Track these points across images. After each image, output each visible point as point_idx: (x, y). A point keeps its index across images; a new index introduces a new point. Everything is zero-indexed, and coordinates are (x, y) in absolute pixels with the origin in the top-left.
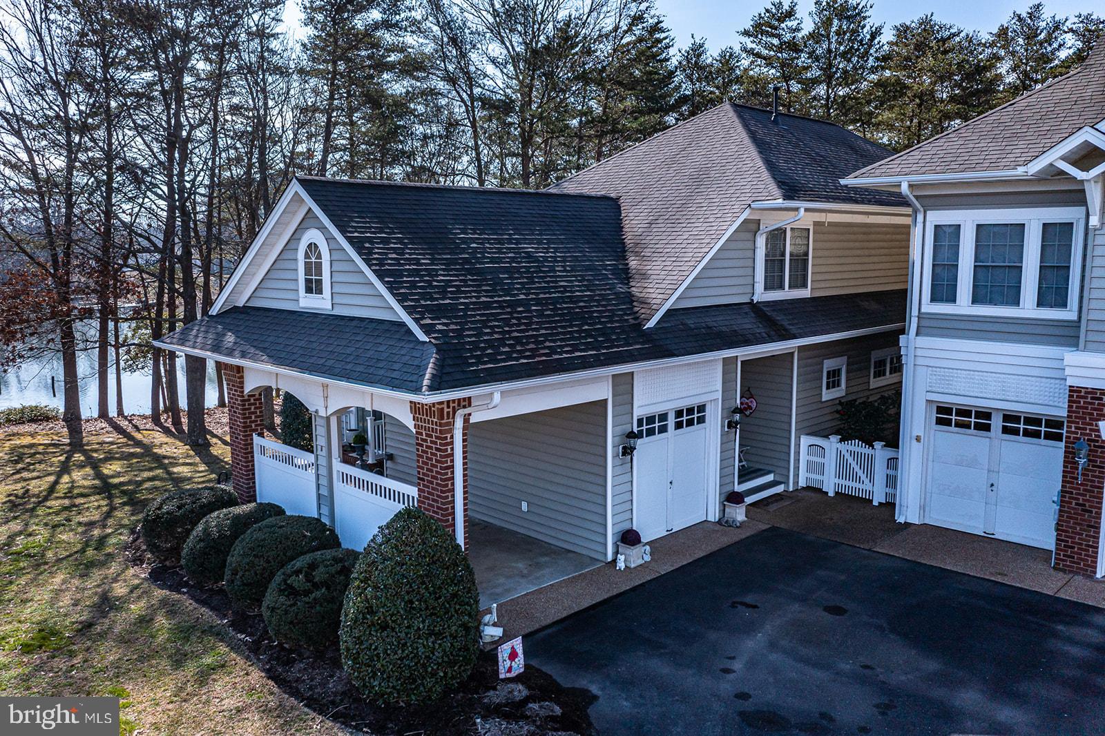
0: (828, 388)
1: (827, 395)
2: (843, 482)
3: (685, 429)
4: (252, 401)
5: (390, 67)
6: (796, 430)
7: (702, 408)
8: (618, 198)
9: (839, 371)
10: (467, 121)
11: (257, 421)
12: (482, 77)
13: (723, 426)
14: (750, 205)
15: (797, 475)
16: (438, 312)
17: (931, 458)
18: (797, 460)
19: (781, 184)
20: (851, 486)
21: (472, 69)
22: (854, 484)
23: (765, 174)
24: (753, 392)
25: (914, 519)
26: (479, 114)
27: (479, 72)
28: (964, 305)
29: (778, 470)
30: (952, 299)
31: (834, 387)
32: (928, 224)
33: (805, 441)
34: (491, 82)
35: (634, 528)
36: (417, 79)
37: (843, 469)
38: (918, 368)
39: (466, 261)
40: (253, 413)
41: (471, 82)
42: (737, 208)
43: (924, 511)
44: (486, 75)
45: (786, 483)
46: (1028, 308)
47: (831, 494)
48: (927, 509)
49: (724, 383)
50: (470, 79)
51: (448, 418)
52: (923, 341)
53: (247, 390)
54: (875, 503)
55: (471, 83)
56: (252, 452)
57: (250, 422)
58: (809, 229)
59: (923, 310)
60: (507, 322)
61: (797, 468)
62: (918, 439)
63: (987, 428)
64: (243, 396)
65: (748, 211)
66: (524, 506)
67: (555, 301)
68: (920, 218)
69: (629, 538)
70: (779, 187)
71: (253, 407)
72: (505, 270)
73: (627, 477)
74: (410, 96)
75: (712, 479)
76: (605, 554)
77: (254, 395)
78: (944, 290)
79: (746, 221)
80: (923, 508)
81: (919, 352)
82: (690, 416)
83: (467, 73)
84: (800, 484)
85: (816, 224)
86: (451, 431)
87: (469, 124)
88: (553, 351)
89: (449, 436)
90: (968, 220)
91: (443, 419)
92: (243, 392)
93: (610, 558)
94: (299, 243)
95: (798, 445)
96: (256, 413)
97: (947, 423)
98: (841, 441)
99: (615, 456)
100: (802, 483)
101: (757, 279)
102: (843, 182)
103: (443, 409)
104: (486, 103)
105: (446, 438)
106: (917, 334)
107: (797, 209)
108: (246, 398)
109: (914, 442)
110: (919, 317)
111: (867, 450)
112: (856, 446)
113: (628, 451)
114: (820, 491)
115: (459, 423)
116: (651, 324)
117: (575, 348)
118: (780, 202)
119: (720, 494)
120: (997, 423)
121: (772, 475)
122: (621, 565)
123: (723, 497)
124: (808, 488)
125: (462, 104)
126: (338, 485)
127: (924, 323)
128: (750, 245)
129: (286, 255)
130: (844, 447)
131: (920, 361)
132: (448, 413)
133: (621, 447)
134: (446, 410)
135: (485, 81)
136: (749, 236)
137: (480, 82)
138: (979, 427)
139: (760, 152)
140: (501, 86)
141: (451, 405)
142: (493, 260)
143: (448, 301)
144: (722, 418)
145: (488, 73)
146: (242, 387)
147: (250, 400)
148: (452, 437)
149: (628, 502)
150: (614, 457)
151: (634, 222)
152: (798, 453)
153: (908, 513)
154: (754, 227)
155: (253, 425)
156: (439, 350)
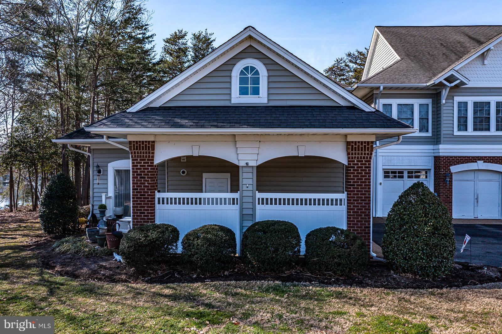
63: (402, 177)
97: (388, 177)
120: (406, 174)
138: (399, 177)
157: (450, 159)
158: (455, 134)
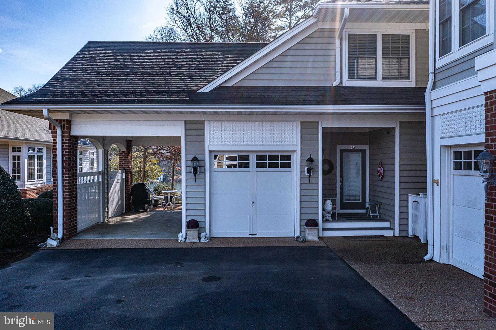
11: (125, 164)
40: (124, 160)
57: (122, 163)
71: (124, 157)
96: (125, 160)
119: (300, 220)
121: (389, 223)
147: (122, 154)
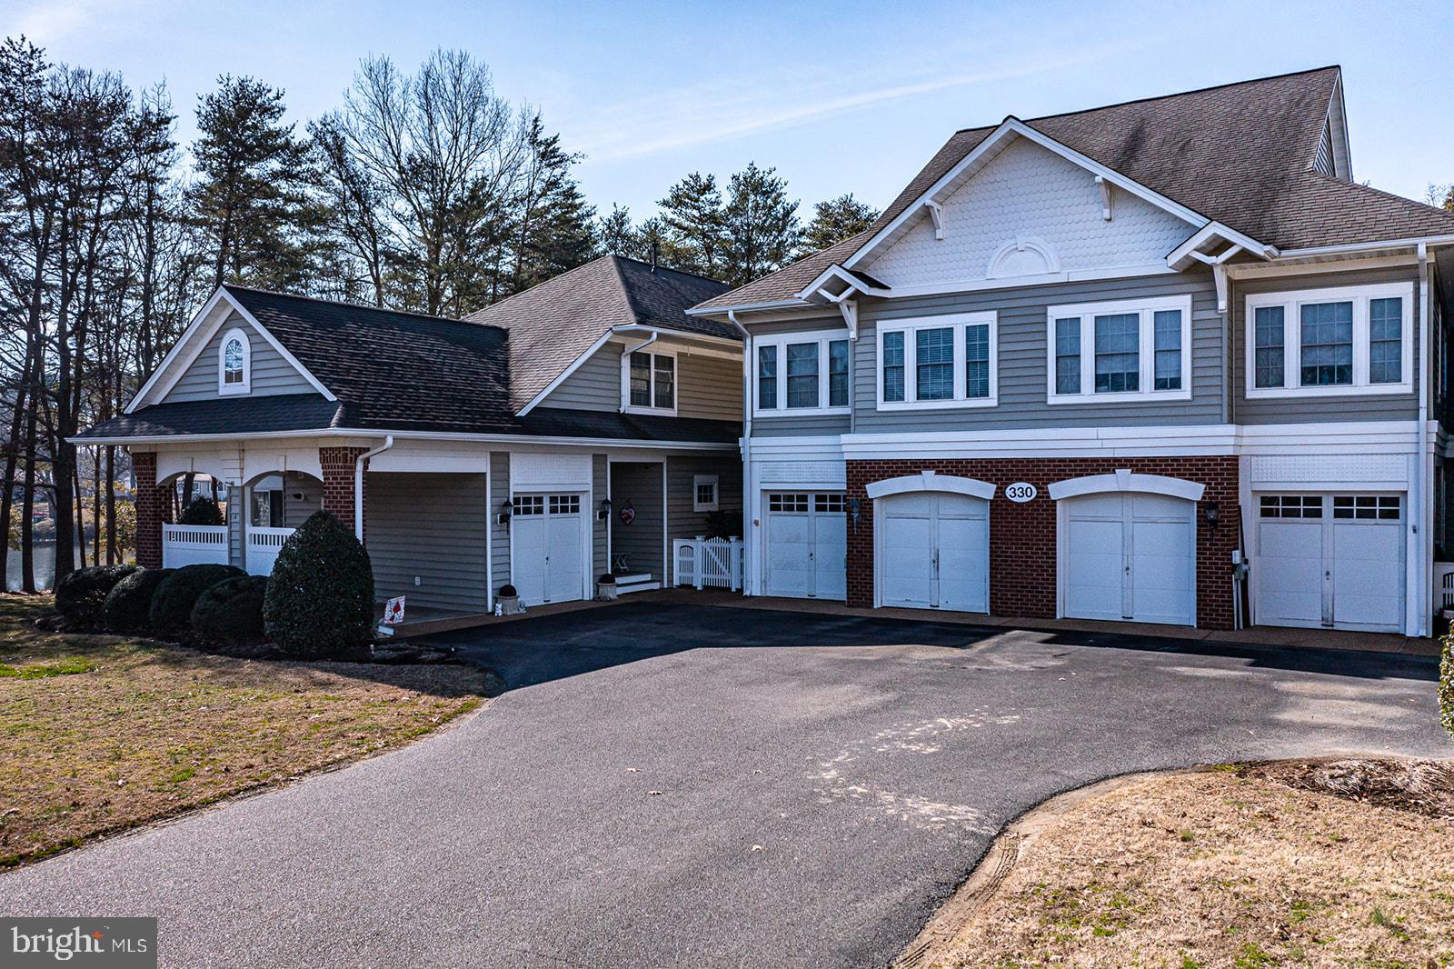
0: (699, 501)
1: (699, 507)
2: (709, 576)
3: (559, 515)
4: (163, 492)
5: (288, 217)
6: (668, 533)
7: (575, 499)
8: (508, 329)
9: (711, 487)
10: (371, 277)
12: (387, 234)
13: (594, 516)
14: (611, 329)
15: (671, 574)
16: (344, 382)
17: (768, 540)
18: (671, 561)
19: (637, 313)
20: (716, 579)
21: (376, 226)
22: (719, 577)
23: (627, 307)
24: (632, 502)
25: (756, 593)
26: (384, 270)
27: (384, 228)
28: (782, 410)
29: (655, 571)
30: (774, 405)
31: (705, 501)
32: (754, 346)
33: (677, 544)
34: (396, 239)
35: (512, 584)
36: (314, 232)
37: (709, 566)
38: (753, 463)
39: (366, 355)
41: (374, 236)
42: (601, 331)
43: (765, 586)
44: (390, 232)
45: (661, 581)
46: (824, 408)
47: (699, 588)
48: (768, 583)
49: (594, 478)
50: (374, 235)
51: (351, 462)
52: (755, 441)
53: (159, 481)
54: (733, 590)
55: (375, 239)
56: (161, 540)
58: (673, 358)
59: (755, 416)
60: (399, 396)
61: (671, 568)
62: (756, 523)
64: (155, 487)
65: (610, 334)
66: (418, 581)
67: (441, 390)
68: (749, 341)
69: (507, 592)
70: (636, 315)
72: (400, 365)
73: (504, 543)
74: (308, 248)
75: (586, 561)
76: (486, 606)
77: (165, 487)
78: (768, 400)
79: (607, 344)
80: (764, 583)
81: (753, 450)
82: (565, 503)
83: (371, 230)
84: (675, 584)
85: (679, 354)
86: (353, 473)
87: (372, 280)
88: (437, 417)
89: (351, 477)
90: (781, 341)
91: (347, 462)
92: (155, 483)
93: (490, 610)
94: (220, 343)
95: (671, 547)
98: (706, 539)
99: (494, 522)
100: (676, 582)
101: (623, 393)
102: (687, 312)
103: (347, 454)
104: (391, 257)
105: (349, 478)
106: (751, 436)
107: (649, 335)
108: (158, 488)
109: (754, 526)
110: (752, 421)
111: (726, 545)
112: (717, 543)
113: (505, 519)
114: (690, 587)
115: (360, 466)
116: (523, 413)
117: (455, 419)
118: (634, 326)
119: (594, 576)
120: (811, 502)
121: (650, 575)
122: (499, 612)
123: (597, 578)
124: (682, 586)
125: (364, 260)
126: (250, 547)
127: (758, 426)
128: (617, 365)
129: (209, 353)
130: (707, 544)
131: (754, 458)
132: (351, 458)
133: (499, 516)
134: (349, 455)
135: (390, 237)
136: (615, 356)
137: (384, 238)
138: (799, 508)
139: (627, 292)
140: (407, 242)
141: (354, 452)
142: (389, 357)
143: (350, 378)
144: (593, 509)
145: (393, 230)
146: (155, 479)
148: (354, 478)
149: (504, 563)
150: (492, 523)
151: (517, 345)
152: (671, 554)
153: (754, 589)
154: (618, 350)
155: (163, 515)
156: (345, 404)
157: (866, 468)
158: (879, 409)
